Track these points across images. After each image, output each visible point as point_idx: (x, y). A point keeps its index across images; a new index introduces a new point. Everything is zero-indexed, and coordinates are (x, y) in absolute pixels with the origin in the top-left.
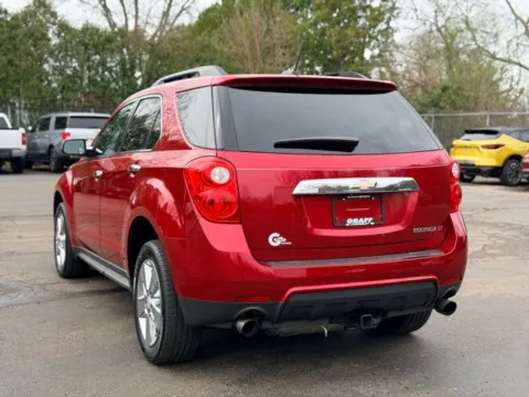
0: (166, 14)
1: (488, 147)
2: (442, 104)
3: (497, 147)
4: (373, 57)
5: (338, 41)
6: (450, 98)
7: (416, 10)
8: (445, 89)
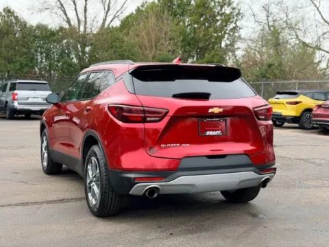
0: (105, 20)
1: (291, 103)
2: (268, 75)
3: (297, 103)
4: (226, 45)
5: (204, 36)
6: (273, 71)
7: (254, 15)
8: (270, 66)
